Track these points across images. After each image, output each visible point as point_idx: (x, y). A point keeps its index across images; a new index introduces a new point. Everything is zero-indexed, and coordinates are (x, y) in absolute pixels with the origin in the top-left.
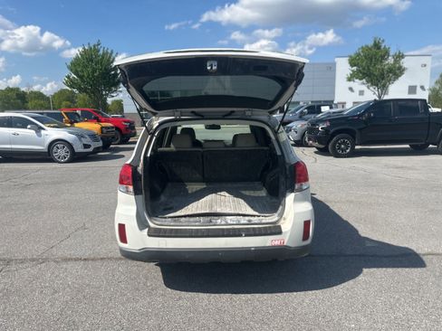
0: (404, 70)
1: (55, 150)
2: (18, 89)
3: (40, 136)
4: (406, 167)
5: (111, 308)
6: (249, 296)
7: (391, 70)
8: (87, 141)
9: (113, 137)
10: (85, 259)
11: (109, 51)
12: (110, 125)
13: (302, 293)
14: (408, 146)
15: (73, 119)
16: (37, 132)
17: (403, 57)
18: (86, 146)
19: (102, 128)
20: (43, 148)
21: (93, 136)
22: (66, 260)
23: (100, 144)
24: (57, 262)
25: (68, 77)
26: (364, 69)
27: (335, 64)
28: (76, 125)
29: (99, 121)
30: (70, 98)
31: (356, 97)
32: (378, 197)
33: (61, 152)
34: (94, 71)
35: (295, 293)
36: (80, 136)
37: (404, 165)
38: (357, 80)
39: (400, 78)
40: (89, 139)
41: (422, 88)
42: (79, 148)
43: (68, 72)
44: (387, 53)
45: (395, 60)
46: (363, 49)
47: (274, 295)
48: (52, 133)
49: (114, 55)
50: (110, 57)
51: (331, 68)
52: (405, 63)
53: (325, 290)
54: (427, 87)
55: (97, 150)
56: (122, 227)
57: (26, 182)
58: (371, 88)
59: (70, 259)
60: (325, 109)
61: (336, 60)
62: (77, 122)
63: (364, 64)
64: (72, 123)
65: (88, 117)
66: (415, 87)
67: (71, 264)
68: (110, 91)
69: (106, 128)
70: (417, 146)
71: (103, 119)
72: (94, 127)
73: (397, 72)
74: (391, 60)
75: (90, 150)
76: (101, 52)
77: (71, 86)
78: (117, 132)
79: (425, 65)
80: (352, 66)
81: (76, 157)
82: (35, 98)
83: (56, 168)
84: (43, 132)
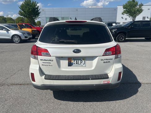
0: (142, 10)
1: (14, 38)
2: (3, 17)
3: (8, 33)
4: (145, 46)
5: (30, 109)
6: (91, 103)
7: (138, 10)
8: (26, 35)
9: (36, 34)
10: (20, 84)
11: (35, 1)
12: (35, 29)
13: (114, 102)
14: (144, 38)
15: (22, 27)
16: (7, 31)
17: (143, 5)
18: (26, 37)
19: (32, 30)
20: (9, 38)
21: (29, 33)
22: (12, 84)
23: (31, 36)
24: (8, 85)
25: (20, 11)
26: (128, 10)
27: (117, 8)
28: (22, 29)
29: (31, 28)
30: (22, 20)
31: (124, 21)
32: (138, 57)
33: (16, 39)
34: (29, 9)
35: (111, 102)
36: (24, 33)
37: (144, 45)
38: (126, 14)
39: (141, 14)
40: (27, 34)
41: (148, 17)
42: (23, 38)
43: (20, 9)
44: (137, 4)
45: (140, 7)
46: (129, 2)
47: (102, 102)
48: (13, 32)
49: (36, 3)
50: (35, 4)
51: (116, 10)
52: (143, 8)
53: (124, 100)
54: (149, 17)
55: (30, 39)
56: (32, 75)
57: (2, 51)
58: (131, 17)
59: (14, 84)
60: (114, 24)
61: (118, 6)
62: (23, 28)
63: (129, 8)
64: (21, 29)
65: (27, 26)
66: (145, 17)
67: (14, 86)
68: (35, 17)
69: (34, 30)
70: (148, 38)
71: (33, 27)
72: (29, 30)
73: (140, 11)
74: (138, 7)
75: (28, 38)
76: (32, 2)
77: (21, 15)
78: (38, 32)
79: (149, 9)
80: (124, 8)
81: (22, 41)
82: (10, 20)
83: (14, 45)
84: (9, 31)
